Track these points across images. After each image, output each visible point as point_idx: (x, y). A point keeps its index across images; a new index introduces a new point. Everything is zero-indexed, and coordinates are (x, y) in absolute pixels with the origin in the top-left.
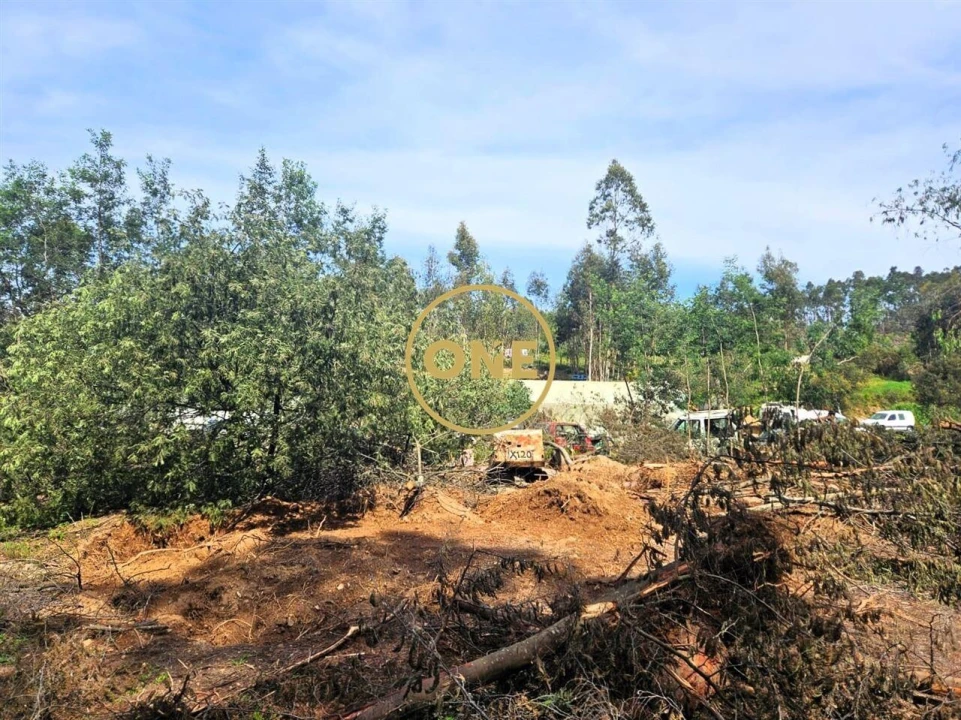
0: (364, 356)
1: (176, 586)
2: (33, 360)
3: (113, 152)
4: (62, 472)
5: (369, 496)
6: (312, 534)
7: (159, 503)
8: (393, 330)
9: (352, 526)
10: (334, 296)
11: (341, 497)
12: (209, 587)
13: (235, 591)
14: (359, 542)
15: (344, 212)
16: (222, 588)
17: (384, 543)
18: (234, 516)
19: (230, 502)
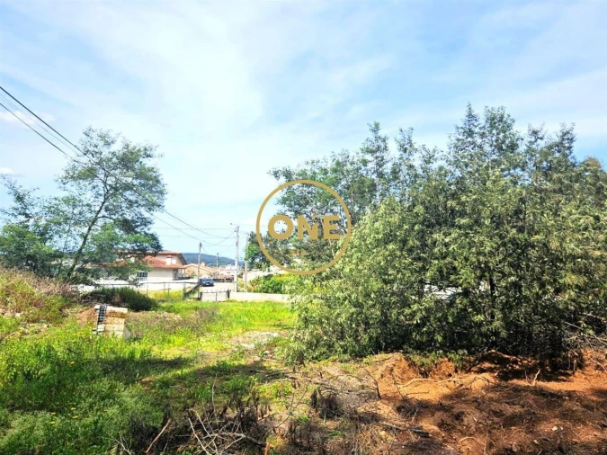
0: (554, 244)
1: (435, 405)
2: (347, 259)
3: (381, 133)
4: (367, 324)
5: (577, 357)
6: (530, 382)
7: (421, 347)
8: (582, 221)
9: (564, 381)
10: (522, 201)
11: (552, 356)
12: (454, 410)
13: (472, 418)
14: (570, 394)
15: (535, 133)
16: (463, 413)
17: (594, 398)
18: (469, 361)
19: (466, 352)
